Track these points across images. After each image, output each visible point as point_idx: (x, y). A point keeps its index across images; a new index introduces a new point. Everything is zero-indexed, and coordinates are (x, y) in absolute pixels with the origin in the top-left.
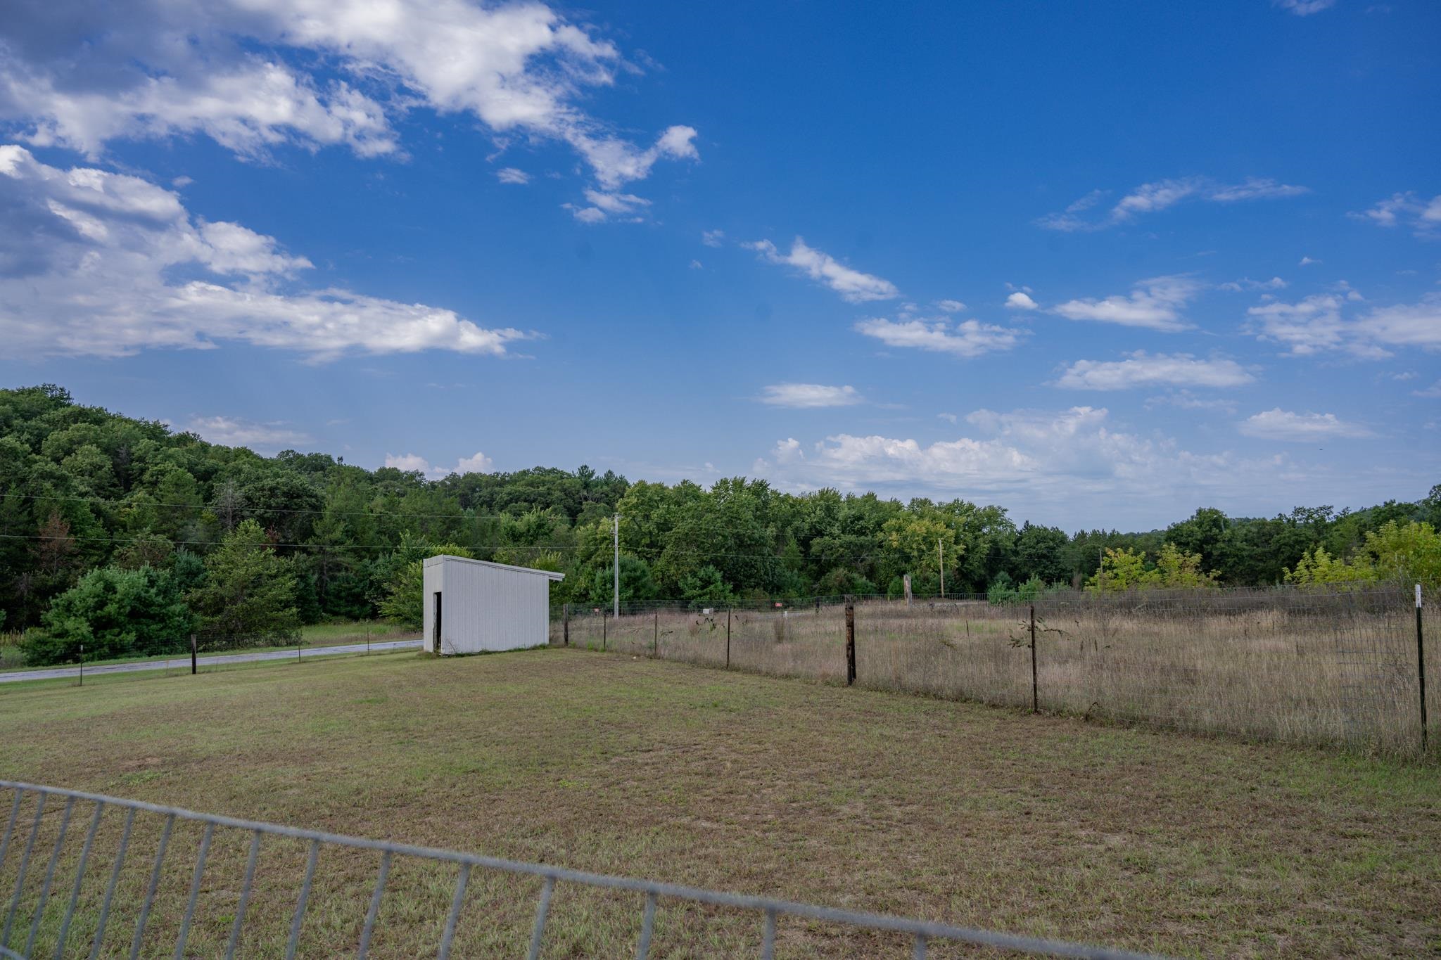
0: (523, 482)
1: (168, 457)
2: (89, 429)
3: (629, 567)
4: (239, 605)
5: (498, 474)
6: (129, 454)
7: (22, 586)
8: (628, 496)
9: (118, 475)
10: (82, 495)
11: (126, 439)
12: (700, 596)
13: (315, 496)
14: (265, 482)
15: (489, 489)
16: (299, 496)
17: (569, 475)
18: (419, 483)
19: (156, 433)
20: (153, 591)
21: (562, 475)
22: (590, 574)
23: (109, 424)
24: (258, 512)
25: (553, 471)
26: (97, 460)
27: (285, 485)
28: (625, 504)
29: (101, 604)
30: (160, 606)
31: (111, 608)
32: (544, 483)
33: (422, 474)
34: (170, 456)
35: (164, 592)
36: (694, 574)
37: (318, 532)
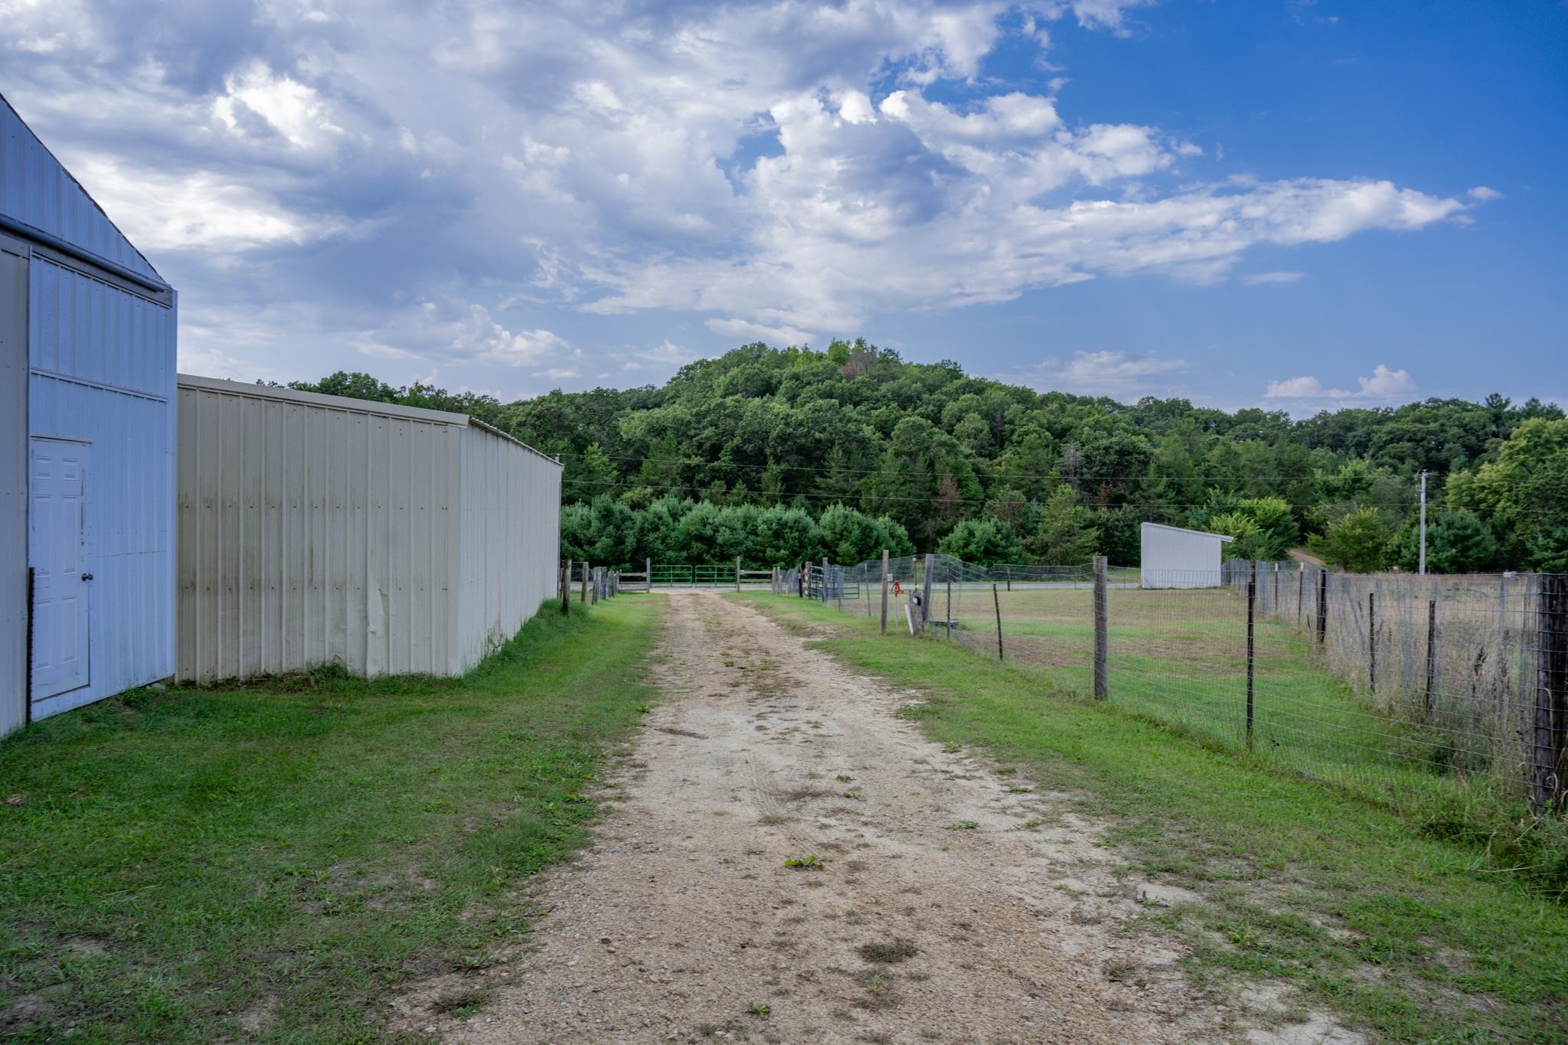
0: (1408, 419)
1: (1032, 419)
2: (972, 399)
3: (1457, 525)
4: (1058, 548)
5: (1378, 410)
6: (1002, 417)
7: (929, 529)
8: (1516, 438)
9: (994, 435)
10: (967, 457)
11: (1001, 405)
12: (1554, 559)
13: (1144, 453)
14: (1101, 442)
15: (1365, 428)
16: (1130, 454)
17: (1473, 407)
18: (1286, 422)
19: (1024, 397)
20: (999, 536)
21: (1464, 407)
22: (1406, 531)
23: (988, 391)
24: (1095, 469)
25: (1452, 402)
26: (978, 425)
27: (1118, 444)
28: (1511, 448)
29: (967, 545)
30: (1004, 547)
31: (972, 547)
32: (1436, 419)
33: (1287, 414)
34: (1034, 418)
35: (1007, 538)
36: (1548, 534)
37: (1144, 486)
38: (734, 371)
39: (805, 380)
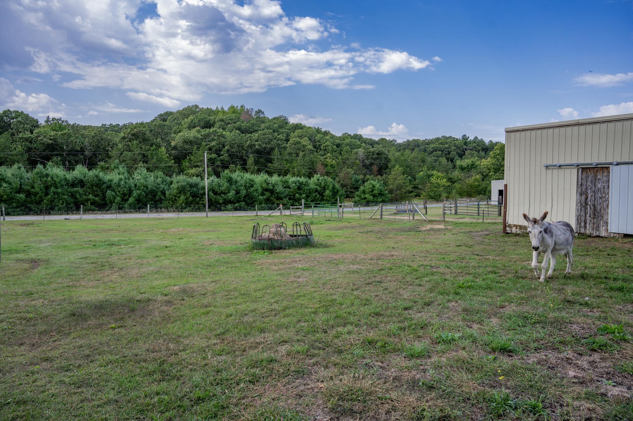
0: (438, 143)
5: (427, 139)
14: (370, 149)
15: (423, 146)
16: (381, 154)
17: (457, 139)
21: (455, 140)
25: (450, 137)
28: (494, 153)
32: (447, 143)
38: (191, 117)
39: (227, 122)
